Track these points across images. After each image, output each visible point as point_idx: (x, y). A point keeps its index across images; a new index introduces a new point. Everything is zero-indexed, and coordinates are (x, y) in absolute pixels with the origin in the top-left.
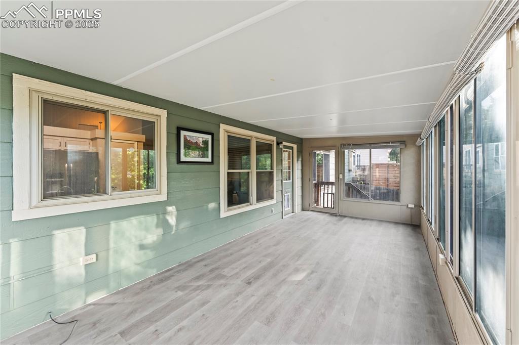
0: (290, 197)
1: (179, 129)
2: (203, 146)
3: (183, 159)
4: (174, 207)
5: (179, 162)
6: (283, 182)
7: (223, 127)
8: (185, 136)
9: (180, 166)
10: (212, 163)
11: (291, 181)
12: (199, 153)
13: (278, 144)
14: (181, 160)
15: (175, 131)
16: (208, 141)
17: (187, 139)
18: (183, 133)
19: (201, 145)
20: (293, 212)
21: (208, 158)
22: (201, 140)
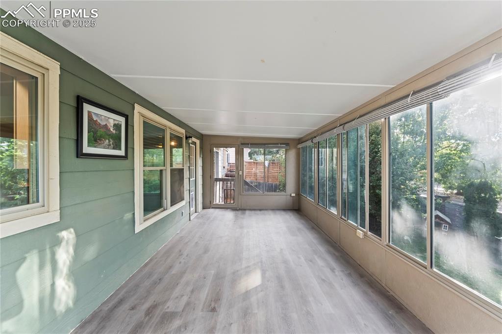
0: (194, 196)
1: (80, 101)
2: (114, 132)
3: (87, 149)
4: (72, 230)
5: (79, 154)
6: (191, 179)
7: (138, 108)
8: (89, 112)
9: (80, 161)
10: (125, 157)
11: (194, 179)
12: (109, 141)
13: (187, 138)
14: (84, 152)
15: (73, 103)
16: (121, 125)
17: (93, 119)
18: (87, 108)
19: (112, 130)
20: (196, 212)
21: (120, 149)
22: (112, 122)
